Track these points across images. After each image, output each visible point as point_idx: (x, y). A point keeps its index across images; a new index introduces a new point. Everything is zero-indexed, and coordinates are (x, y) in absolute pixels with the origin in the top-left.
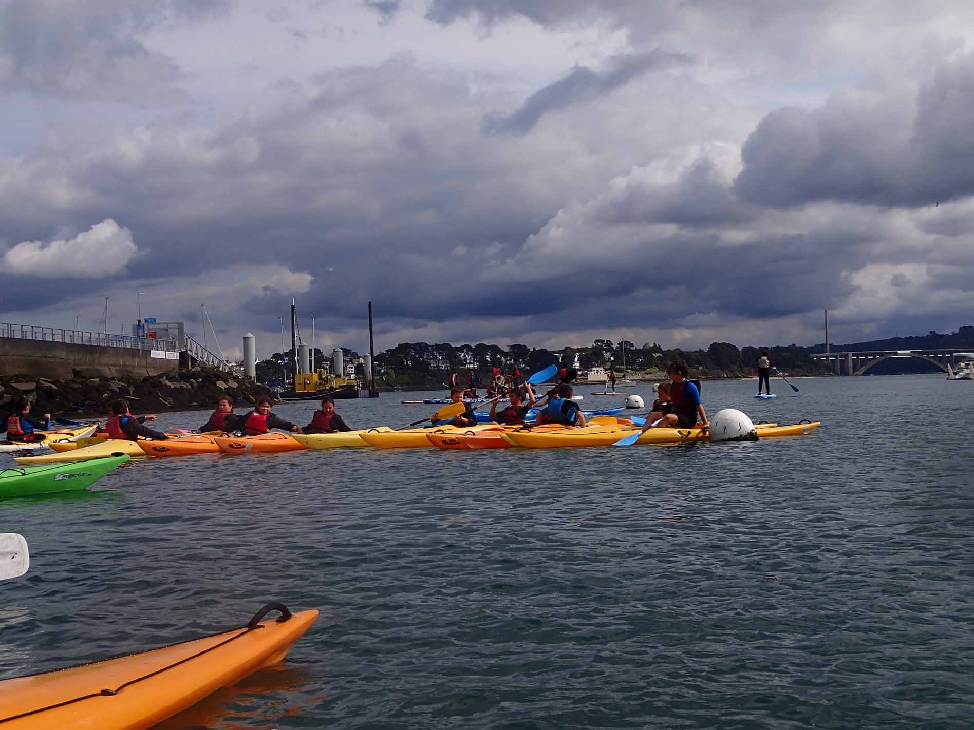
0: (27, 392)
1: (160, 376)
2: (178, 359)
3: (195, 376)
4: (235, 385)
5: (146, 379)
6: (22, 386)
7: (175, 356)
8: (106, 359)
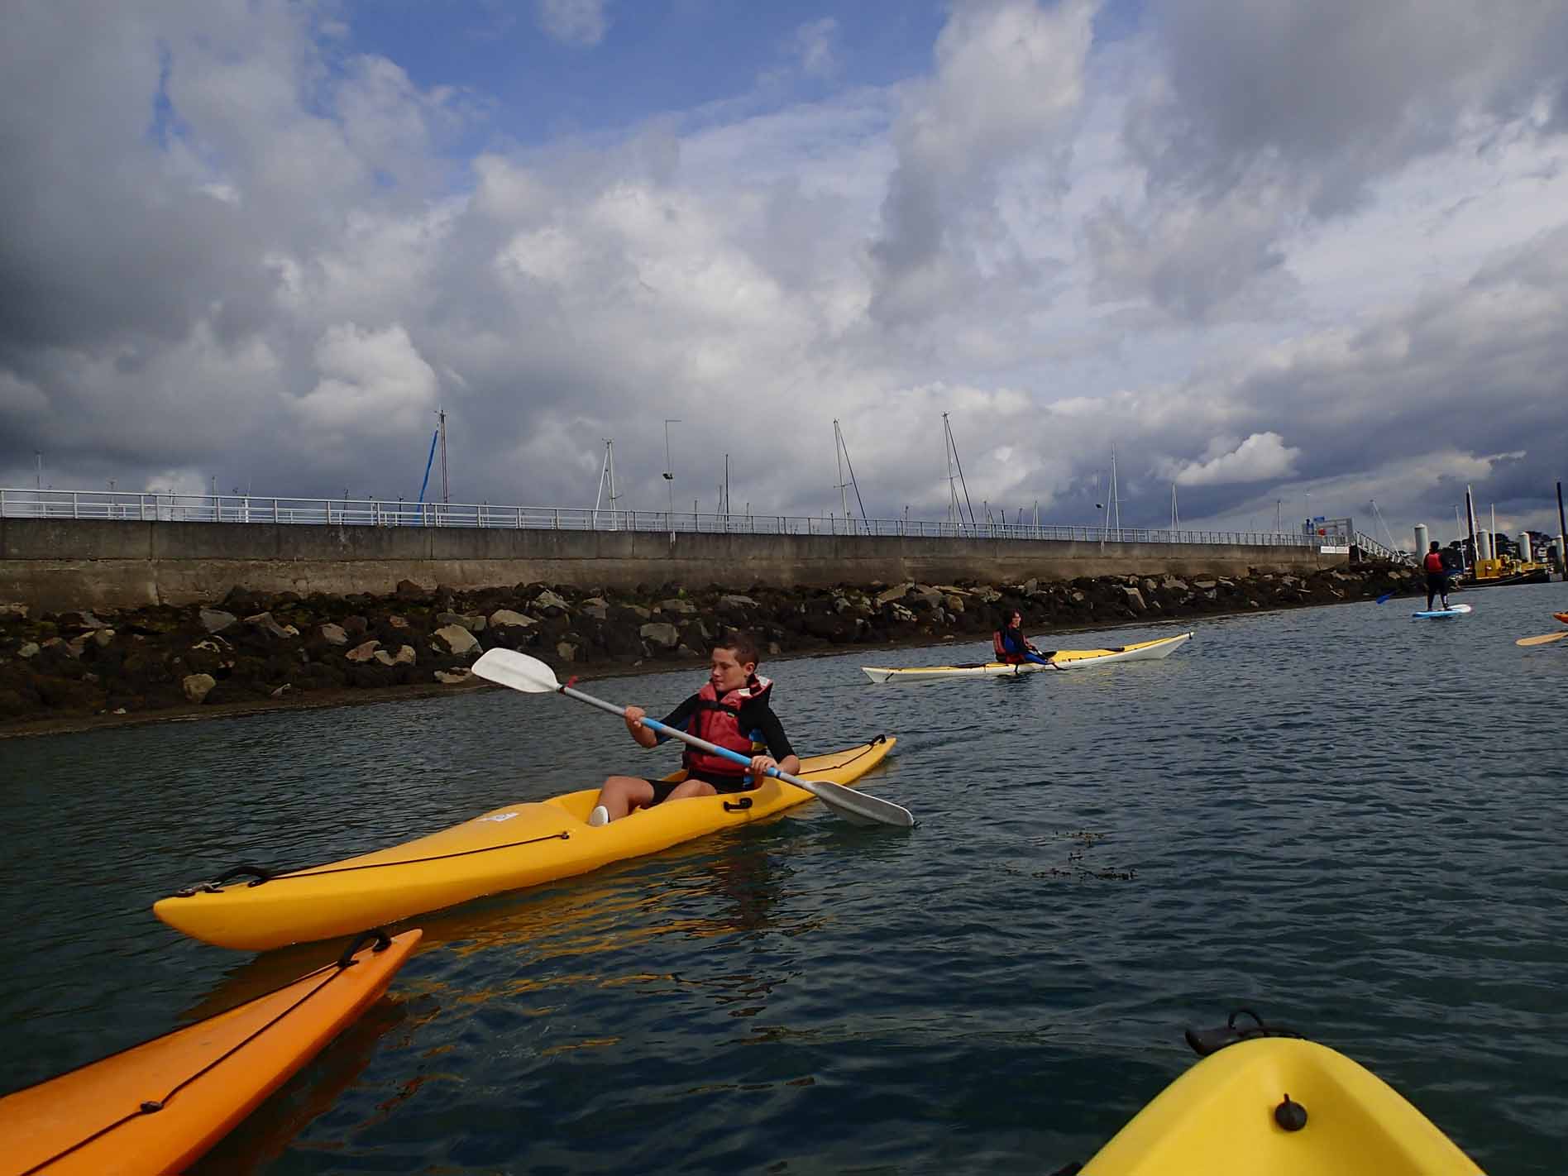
0: (1209, 589)
1: (1332, 570)
2: (1348, 552)
3: (1366, 568)
4: (1408, 575)
5: (1317, 573)
6: (1203, 585)
7: (1346, 550)
8: (1279, 557)
